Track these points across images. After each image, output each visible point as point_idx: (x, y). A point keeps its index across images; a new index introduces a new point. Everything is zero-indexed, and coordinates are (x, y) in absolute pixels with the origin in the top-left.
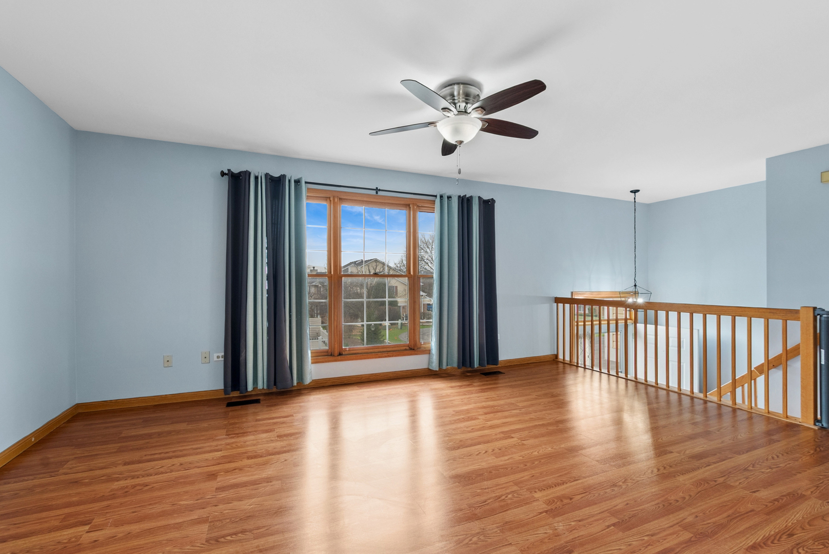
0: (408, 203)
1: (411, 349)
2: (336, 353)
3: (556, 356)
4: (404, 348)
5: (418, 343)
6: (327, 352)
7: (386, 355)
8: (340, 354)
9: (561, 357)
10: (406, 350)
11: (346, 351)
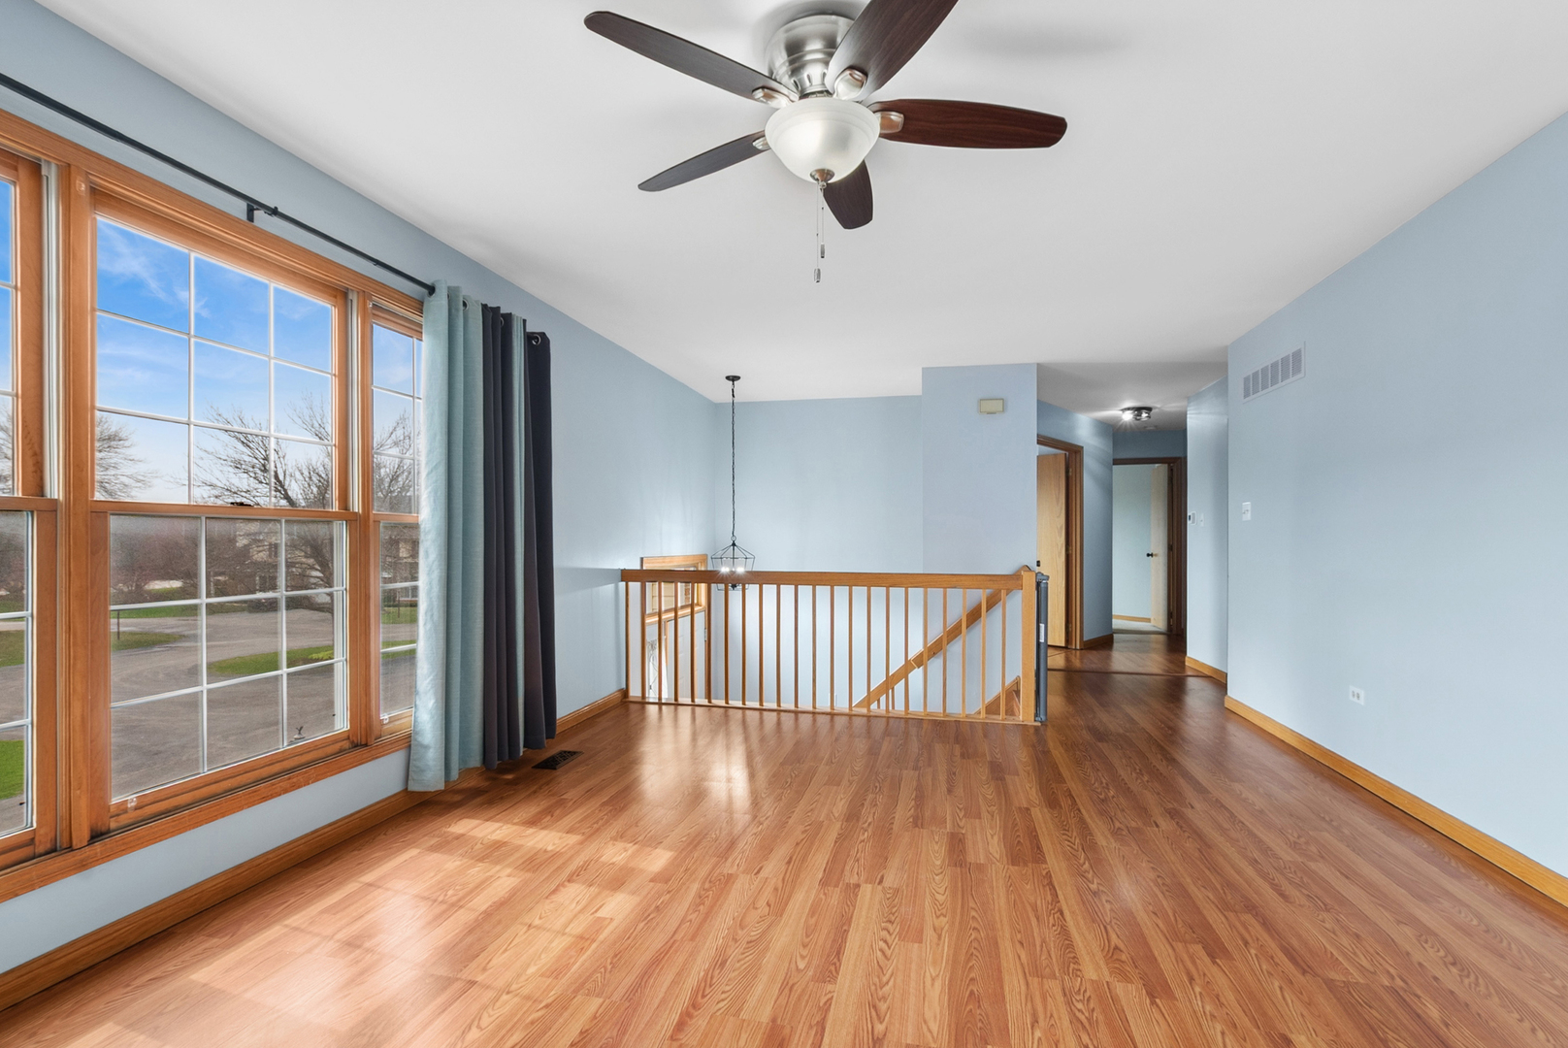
0: (345, 283)
1: (356, 746)
2: (81, 834)
3: (625, 693)
4: (337, 747)
5: (375, 723)
6: (32, 842)
7: (284, 784)
8: (96, 836)
9: (635, 692)
10: (341, 751)
11: (125, 811)
